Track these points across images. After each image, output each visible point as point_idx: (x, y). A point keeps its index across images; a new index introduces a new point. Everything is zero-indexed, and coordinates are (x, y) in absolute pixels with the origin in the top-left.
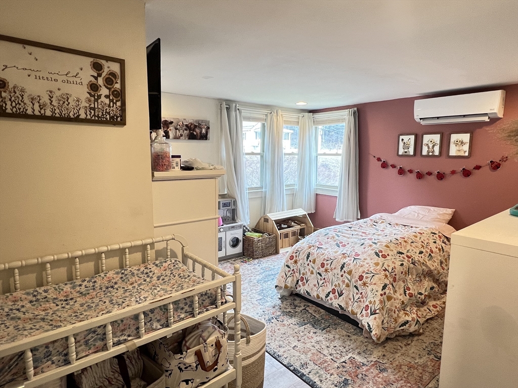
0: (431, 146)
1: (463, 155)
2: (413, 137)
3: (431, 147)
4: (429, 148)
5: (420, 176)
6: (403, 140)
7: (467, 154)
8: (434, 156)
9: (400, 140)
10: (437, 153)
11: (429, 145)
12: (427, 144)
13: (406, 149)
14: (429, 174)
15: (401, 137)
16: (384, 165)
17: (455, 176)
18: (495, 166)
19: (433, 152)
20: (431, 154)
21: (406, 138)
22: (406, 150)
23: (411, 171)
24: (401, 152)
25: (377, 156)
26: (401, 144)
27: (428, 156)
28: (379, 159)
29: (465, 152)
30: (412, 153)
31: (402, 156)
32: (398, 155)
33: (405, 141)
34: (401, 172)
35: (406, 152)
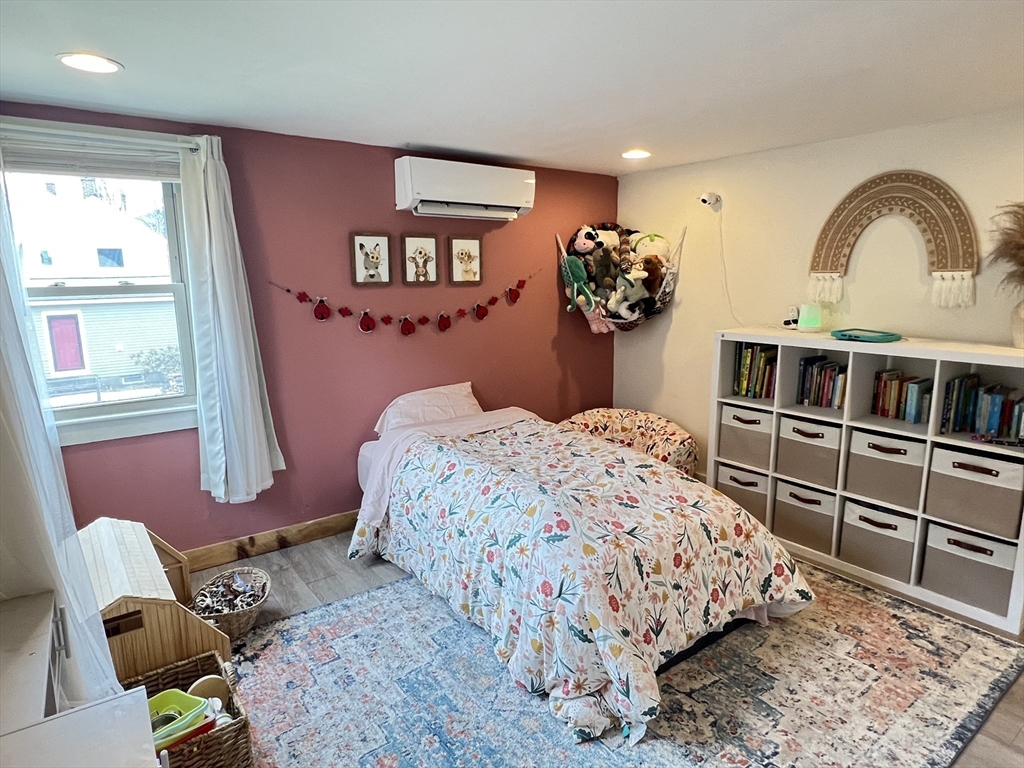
0: (421, 262)
1: (472, 279)
2: (383, 241)
3: (421, 265)
4: (417, 266)
5: (407, 328)
6: (362, 246)
7: (477, 278)
8: (427, 283)
9: (357, 247)
10: (432, 277)
11: (418, 260)
12: (414, 258)
13: (371, 268)
14: (424, 321)
15: (358, 240)
16: (322, 312)
17: (462, 321)
18: (513, 296)
19: (425, 275)
20: (422, 279)
21: (369, 242)
22: (372, 272)
23: (387, 320)
24: (361, 276)
25: (297, 289)
26: (359, 257)
27: (417, 284)
28: (303, 297)
29: (475, 274)
30: (385, 278)
31: (365, 285)
32: (354, 283)
33: (367, 249)
34: (368, 323)
35: (372, 276)
